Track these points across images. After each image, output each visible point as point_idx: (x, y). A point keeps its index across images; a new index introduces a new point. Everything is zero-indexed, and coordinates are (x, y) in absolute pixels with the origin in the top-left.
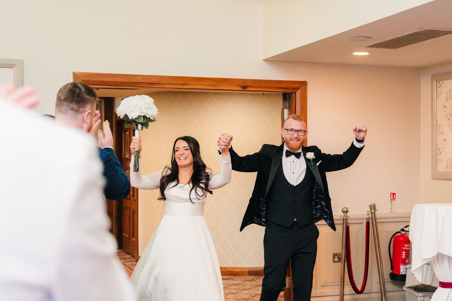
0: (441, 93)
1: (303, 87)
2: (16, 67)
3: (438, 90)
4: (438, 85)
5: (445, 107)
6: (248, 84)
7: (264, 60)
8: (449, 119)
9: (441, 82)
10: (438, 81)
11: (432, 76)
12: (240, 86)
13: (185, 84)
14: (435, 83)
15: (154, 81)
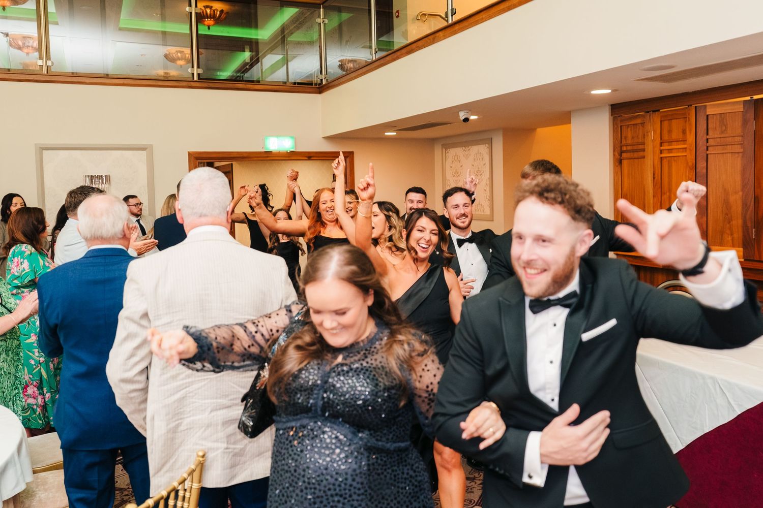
0: (449, 157)
1: (351, 156)
2: (147, 150)
3: (447, 155)
4: (447, 152)
5: (451, 167)
6: (312, 155)
7: (323, 138)
8: (454, 176)
9: (448, 150)
10: (446, 149)
11: (442, 145)
12: (306, 157)
13: (268, 157)
14: (444, 150)
15: (245, 155)
